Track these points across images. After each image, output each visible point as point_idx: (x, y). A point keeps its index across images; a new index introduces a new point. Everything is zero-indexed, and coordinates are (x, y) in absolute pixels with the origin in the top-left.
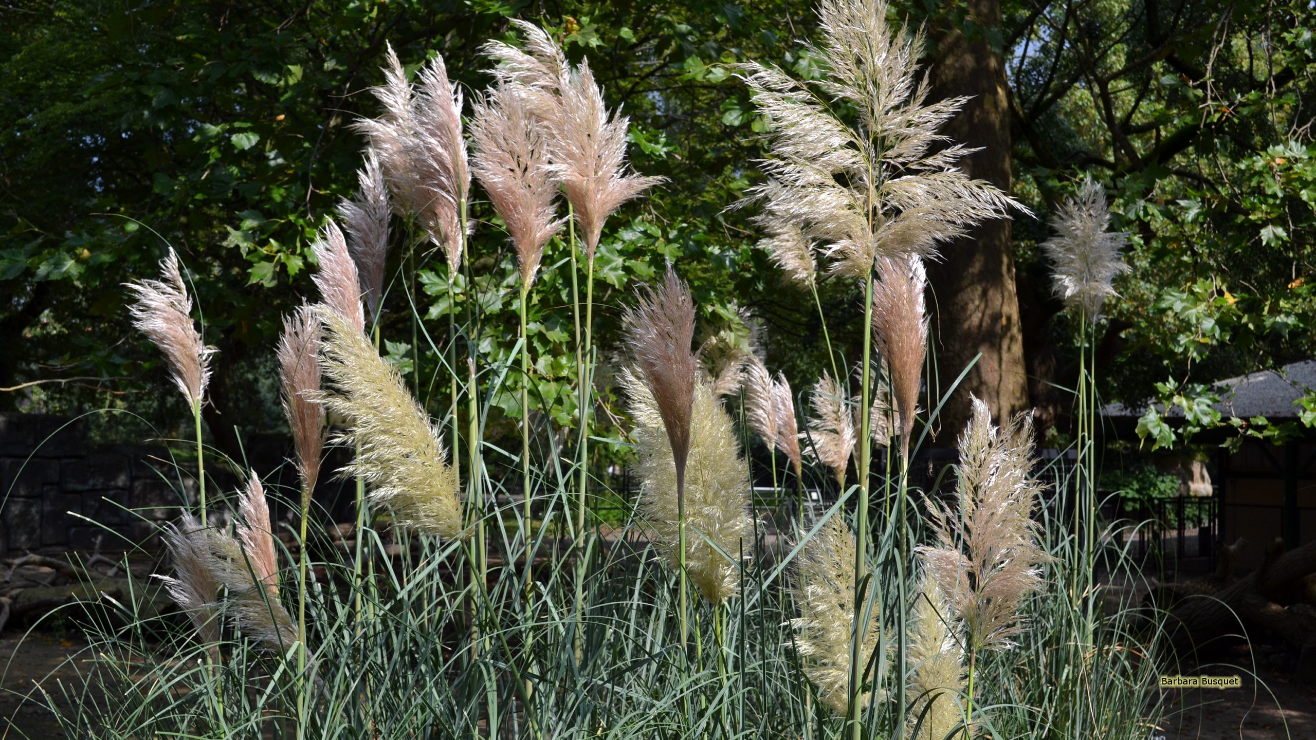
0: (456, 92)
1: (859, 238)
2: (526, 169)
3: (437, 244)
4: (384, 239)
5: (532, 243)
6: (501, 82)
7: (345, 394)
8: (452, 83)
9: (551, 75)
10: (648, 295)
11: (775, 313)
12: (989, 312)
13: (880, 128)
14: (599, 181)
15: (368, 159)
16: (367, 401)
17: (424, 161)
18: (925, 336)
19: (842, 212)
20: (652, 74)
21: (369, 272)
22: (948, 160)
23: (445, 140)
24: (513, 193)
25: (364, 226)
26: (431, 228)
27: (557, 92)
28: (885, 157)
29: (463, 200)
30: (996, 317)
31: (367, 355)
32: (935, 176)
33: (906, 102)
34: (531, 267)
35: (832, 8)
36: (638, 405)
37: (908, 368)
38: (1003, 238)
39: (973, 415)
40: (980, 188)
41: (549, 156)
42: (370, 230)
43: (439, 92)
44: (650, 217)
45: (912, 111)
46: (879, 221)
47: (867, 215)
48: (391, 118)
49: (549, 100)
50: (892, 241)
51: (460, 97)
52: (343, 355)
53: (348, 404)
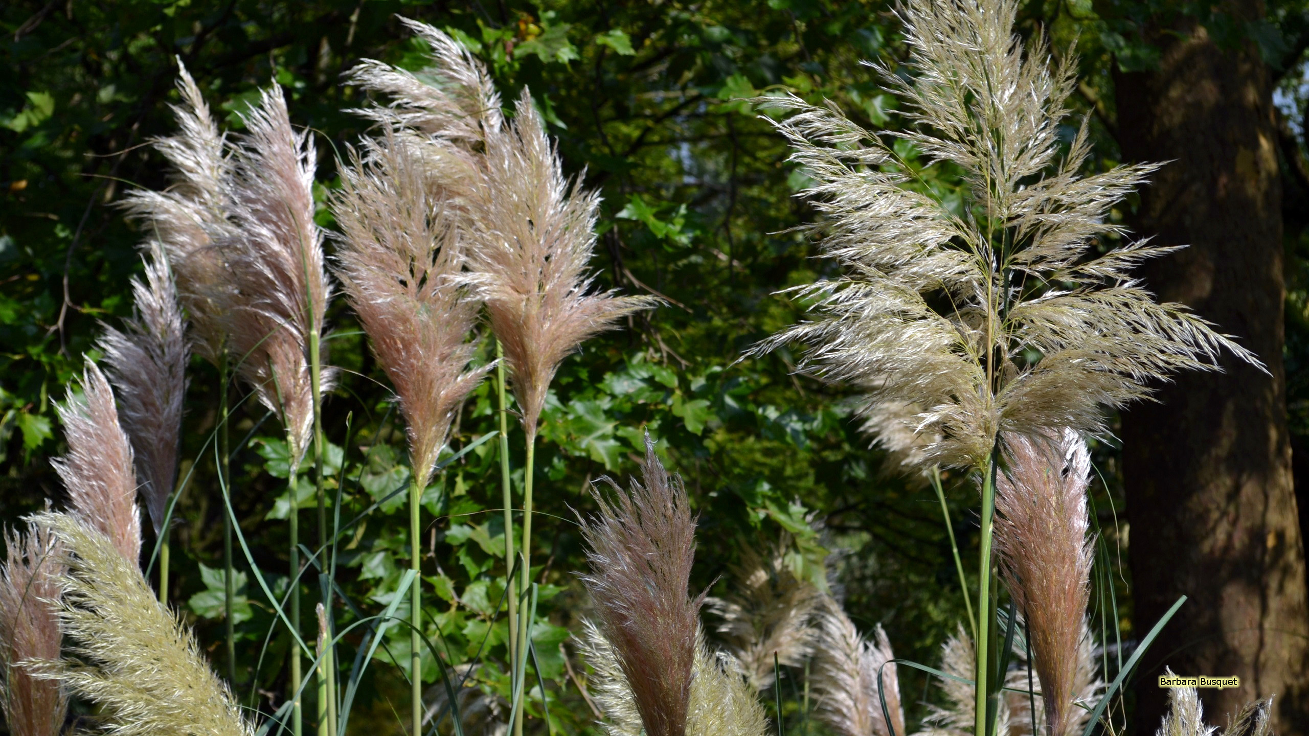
0: (304, 148)
1: (970, 401)
2: (423, 281)
3: (270, 406)
4: (177, 399)
5: (432, 406)
6: (389, 129)
7: (98, 667)
8: (298, 131)
9: (469, 119)
10: (613, 495)
11: (886, 525)
12: (1244, 523)
13: (1005, 211)
14: (547, 301)
15: (150, 260)
16: (135, 678)
17: (249, 265)
18: (1087, 570)
19: (942, 357)
20: (674, 112)
21: (151, 454)
22: (1122, 265)
23: (285, 229)
24: (405, 321)
25: (144, 376)
26: (261, 380)
27: (479, 148)
28: (1014, 262)
29: (315, 333)
30: (1257, 535)
31: (137, 599)
32: (1098, 295)
33: (1050, 171)
34: (431, 446)
35: (925, 9)
36: (608, 687)
37: (1058, 624)
38: (1269, 397)
39: (1170, 707)
40: (1174, 317)
41: (463, 258)
42: (154, 383)
43: (275, 148)
44: (657, 356)
45: (1062, 186)
46: (1005, 372)
47: (983, 362)
48: (190, 191)
49: (464, 161)
50: (1027, 406)
51: (312, 155)
52: (95, 598)
53: (101, 683)
